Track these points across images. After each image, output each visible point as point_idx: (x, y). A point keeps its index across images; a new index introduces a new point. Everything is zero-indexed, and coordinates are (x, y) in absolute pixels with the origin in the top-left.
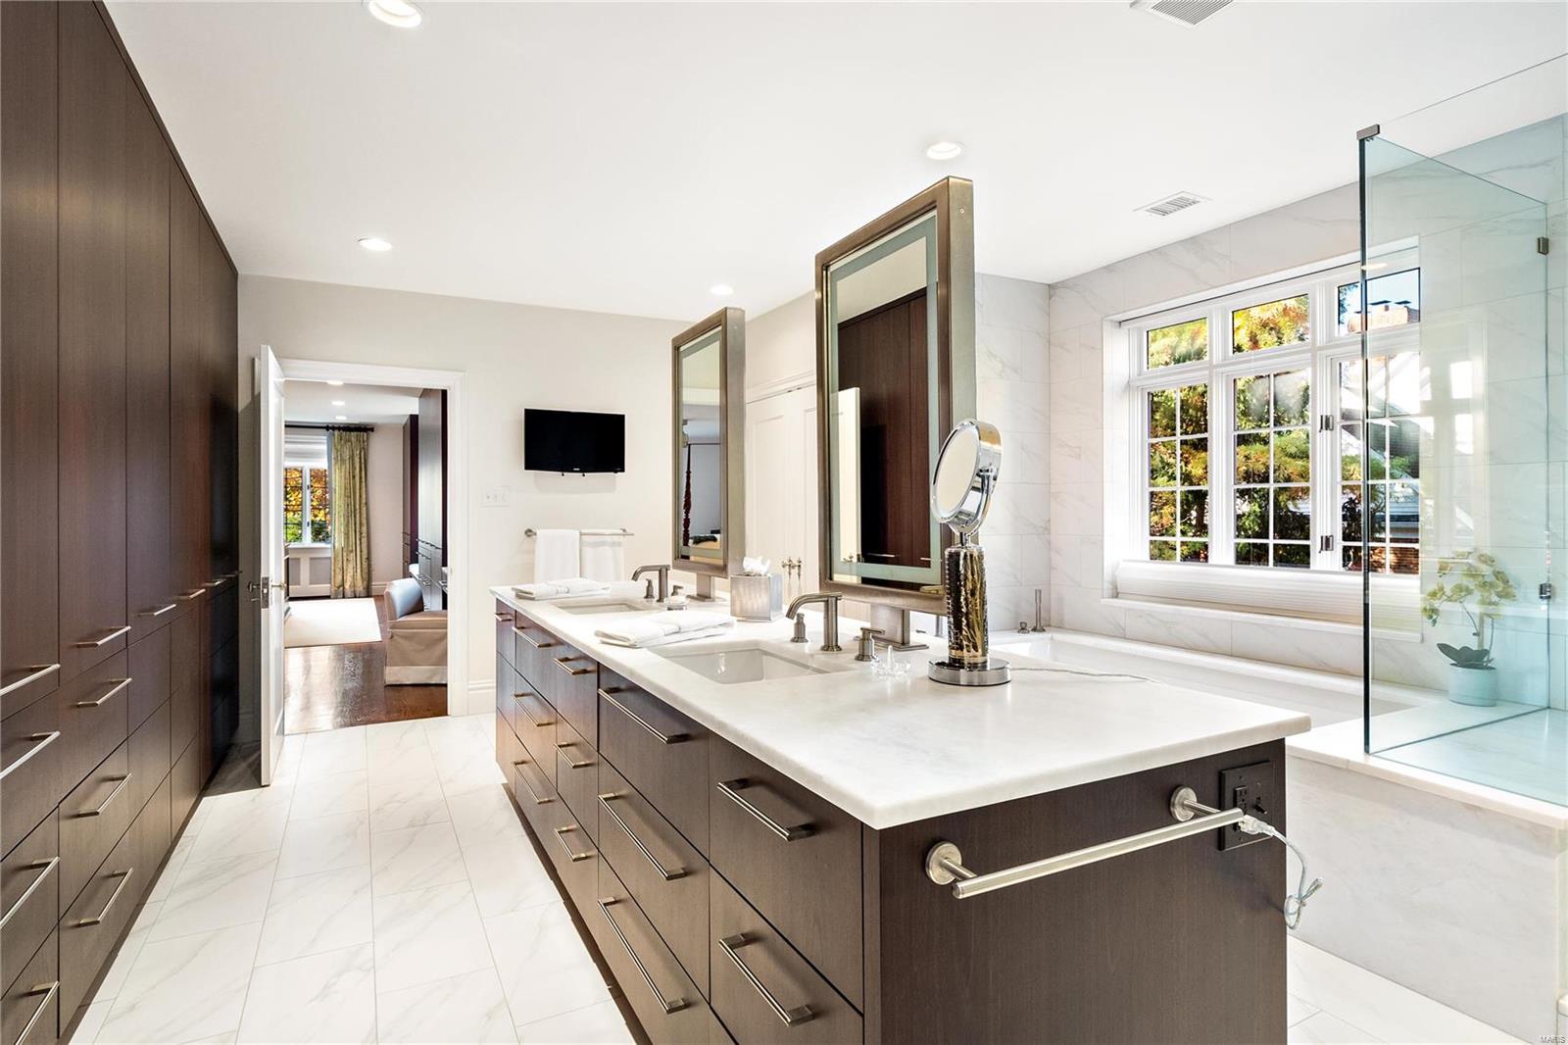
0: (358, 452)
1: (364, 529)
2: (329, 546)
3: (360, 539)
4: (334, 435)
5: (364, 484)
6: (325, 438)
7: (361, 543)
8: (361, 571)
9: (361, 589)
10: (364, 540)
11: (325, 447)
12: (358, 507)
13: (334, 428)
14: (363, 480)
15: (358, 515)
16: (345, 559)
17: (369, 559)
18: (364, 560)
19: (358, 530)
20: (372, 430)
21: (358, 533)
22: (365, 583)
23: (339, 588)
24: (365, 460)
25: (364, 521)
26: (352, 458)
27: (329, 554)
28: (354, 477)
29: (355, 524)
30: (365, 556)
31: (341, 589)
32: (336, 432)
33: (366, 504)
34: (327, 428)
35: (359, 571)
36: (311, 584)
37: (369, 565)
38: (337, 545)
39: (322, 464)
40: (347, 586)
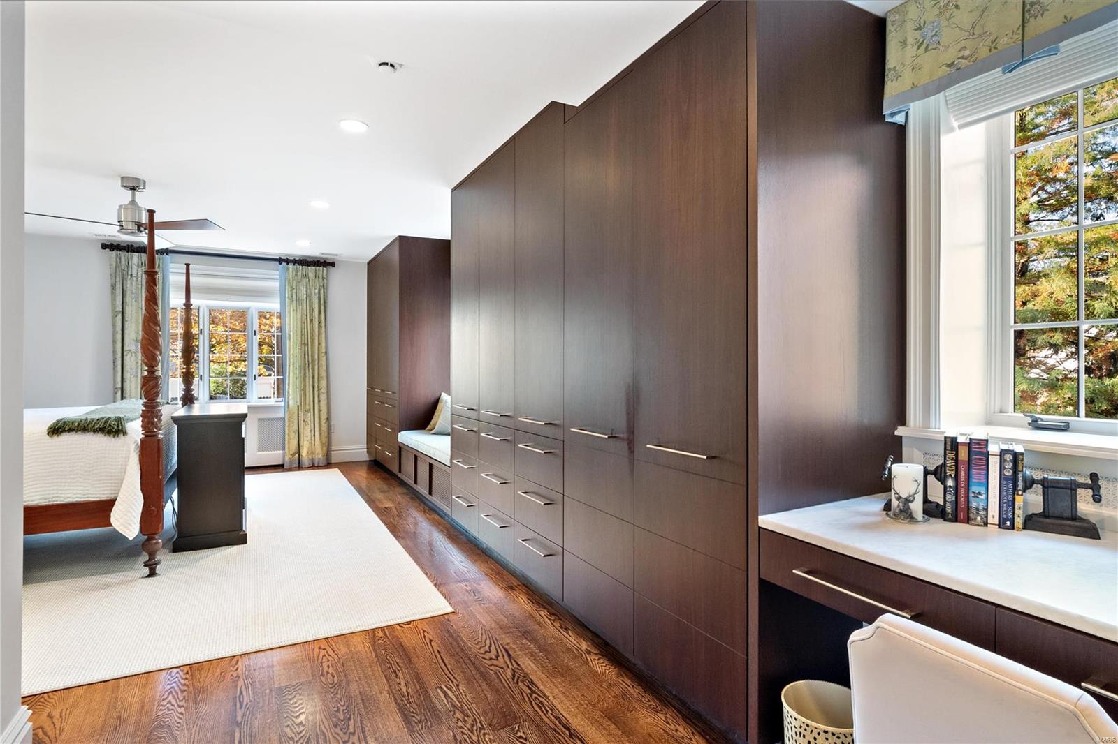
0: (317, 291)
1: (324, 383)
2: (282, 404)
3: (319, 396)
4: (288, 269)
5: (323, 329)
6: (278, 272)
7: (319, 401)
8: (320, 434)
9: (320, 456)
10: (323, 397)
11: (277, 284)
12: (316, 357)
13: (288, 261)
14: (323, 325)
15: (316, 367)
16: (301, 419)
17: (328, 419)
18: (323, 421)
19: (316, 385)
20: (333, 264)
21: (316, 389)
22: (325, 449)
23: (293, 455)
24: (325, 302)
25: (323, 374)
26: (309, 297)
27: (281, 415)
28: (312, 320)
29: (313, 377)
30: (324, 416)
31: (297, 455)
32: (291, 266)
33: (326, 353)
34: (280, 261)
35: (317, 433)
36: (259, 451)
37: (329, 427)
38: (291, 402)
39: (274, 305)
40: (304, 454)
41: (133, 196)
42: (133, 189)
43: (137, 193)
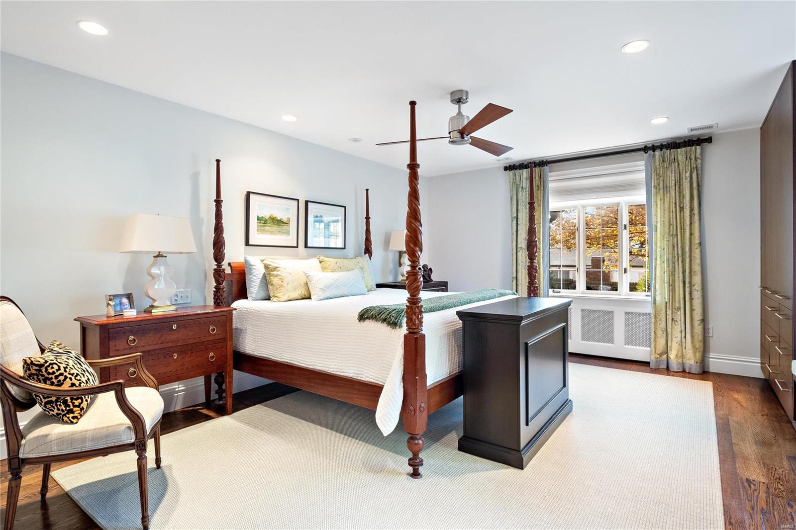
0: (688, 174)
1: (697, 279)
2: (649, 299)
3: (691, 294)
4: (654, 156)
5: (696, 218)
6: (643, 162)
7: (691, 299)
8: (692, 337)
9: (692, 362)
10: (697, 295)
11: (642, 176)
12: (687, 248)
13: (654, 148)
14: (696, 211)
15: (688, 260)
16: (669, 317)
17: (704, 321)
18: (697, 323)
19: (687, 281)
20: (709, 140)
21: (687, 285)
22: (699, 355)
23: (661, 355)
24: (698, 185)
25: (697, 268)
26: (679, 183)
27: (649, 309)
28: (682, 209)
29: (684, 272)
30: (698, 316)
31: (665, 356)
32: (658, 153)
33: (700, 243)
34: (645, 149)
35: (688, 336)
36: (627, 343)
37: (705, 331)
38: (658, 298)
39: (640, 197)
40: (672, 356)
41: (460, 108)
42: (459, 101)
43: (463, 106)
